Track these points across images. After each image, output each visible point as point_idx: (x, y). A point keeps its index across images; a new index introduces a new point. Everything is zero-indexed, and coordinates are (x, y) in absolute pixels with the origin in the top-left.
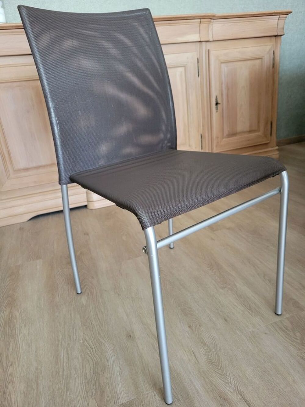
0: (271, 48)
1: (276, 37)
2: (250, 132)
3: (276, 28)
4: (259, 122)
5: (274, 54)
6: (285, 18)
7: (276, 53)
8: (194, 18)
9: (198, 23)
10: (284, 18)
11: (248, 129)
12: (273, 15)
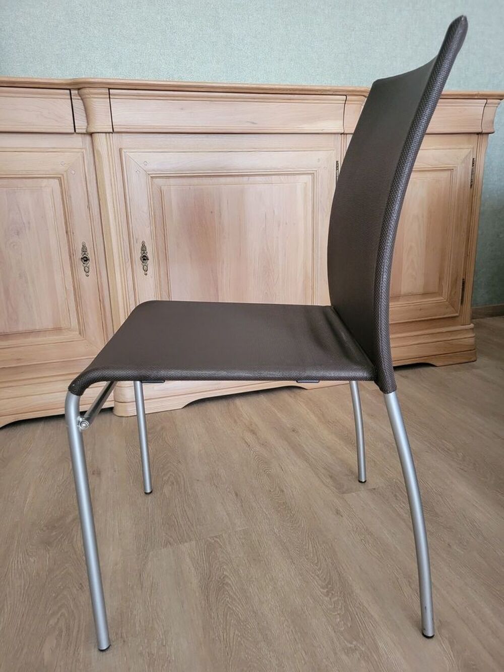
0: (470, 152)
1: (480, 135)
2: (425, 294)
3: (481, 120)
4: (440, 279)
5: (473, 163)
6: (497, 105)
7: (477, 163)
8: (335, 93)
9: (342, 102)
10: (495, 104)
11: (421, 291)
12: (476, 97)
